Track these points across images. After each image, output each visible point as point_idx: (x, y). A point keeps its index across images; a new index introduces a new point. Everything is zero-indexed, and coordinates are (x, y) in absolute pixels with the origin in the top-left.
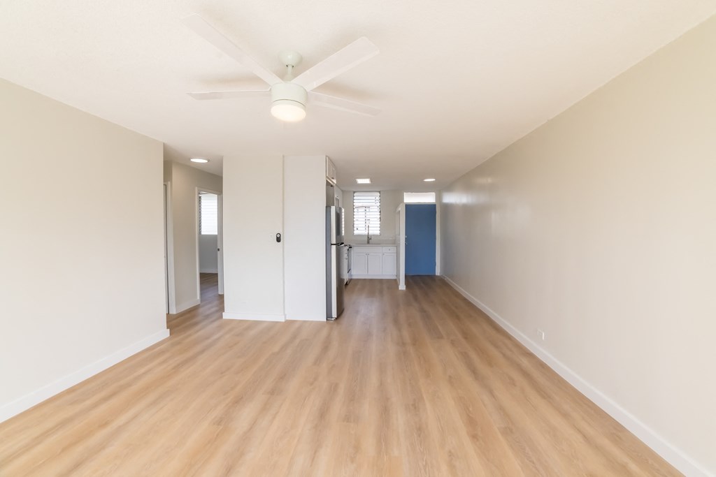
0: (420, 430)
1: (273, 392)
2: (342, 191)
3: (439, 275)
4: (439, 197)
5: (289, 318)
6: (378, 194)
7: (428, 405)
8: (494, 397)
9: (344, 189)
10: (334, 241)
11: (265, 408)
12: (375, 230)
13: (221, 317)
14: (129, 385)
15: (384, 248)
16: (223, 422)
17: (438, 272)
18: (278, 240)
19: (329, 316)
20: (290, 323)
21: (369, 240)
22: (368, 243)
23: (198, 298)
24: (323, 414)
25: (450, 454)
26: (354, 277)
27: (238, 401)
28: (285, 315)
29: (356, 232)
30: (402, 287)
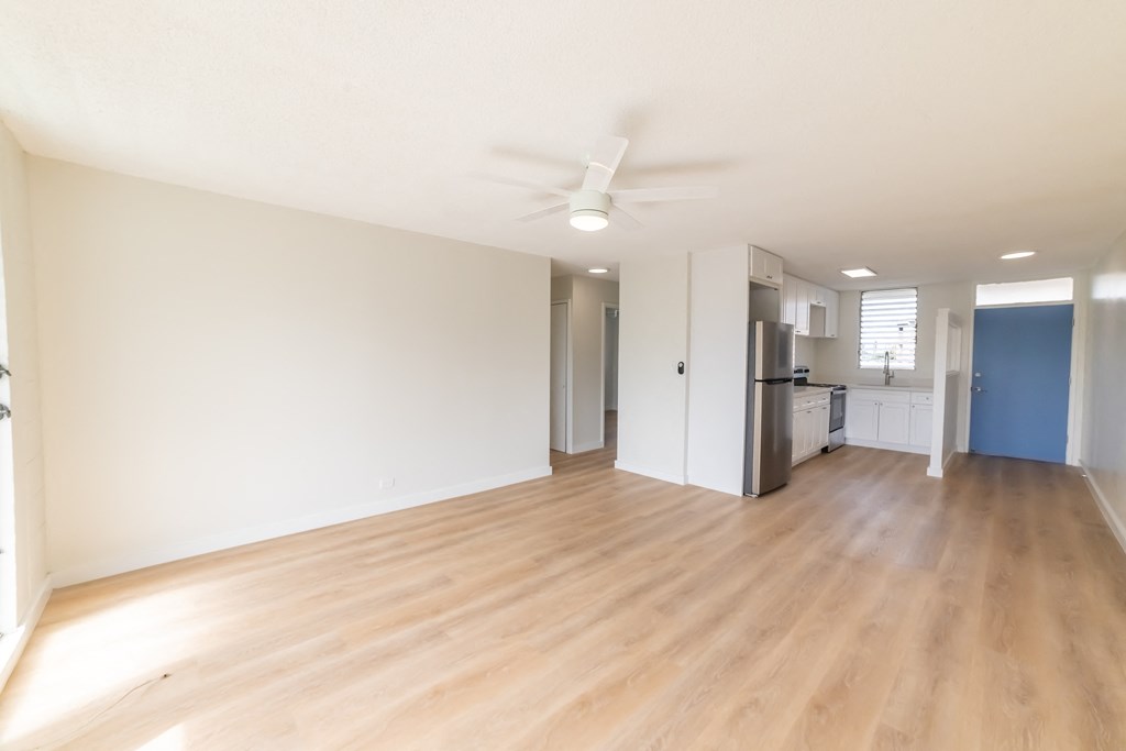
0: (739, 660)
1: (606, 554)
2: (839, 292)
3: (1076, 463)
4: (1084, 288)
5: (690, 482)
6: (914, 292)
7: (787, 640)
8: (934, 689)
9: (840, 288)
10: (759, 375)
11: (584, 565)
12: (905, 361)
13: (613, 466)
14: (495, 507)
15: (914, 394)
16: (541, 562)
17: (1074, 456)
18: (681, 371)
19: (747, 490)
20: (689, 488)
21: (889, 378)
22: (887, 383)
23: (602, 439)
24: (635, 594)
25: (755, 703)
26: (849, 443)
27: (568, 550)
28: (686, 477)
29: (864, 364)
30: (936, 470)
